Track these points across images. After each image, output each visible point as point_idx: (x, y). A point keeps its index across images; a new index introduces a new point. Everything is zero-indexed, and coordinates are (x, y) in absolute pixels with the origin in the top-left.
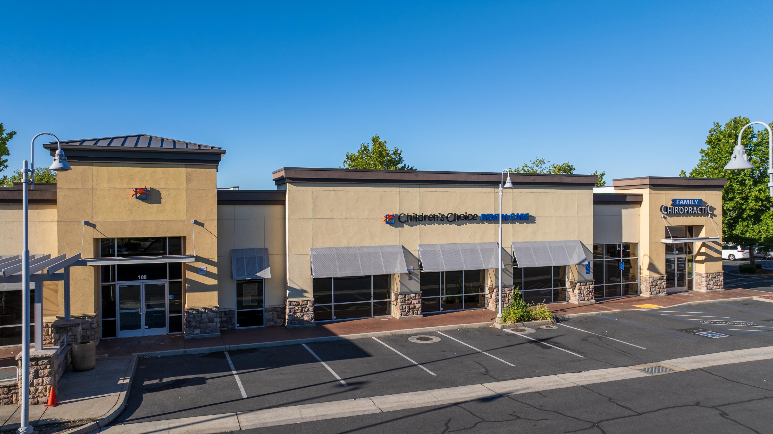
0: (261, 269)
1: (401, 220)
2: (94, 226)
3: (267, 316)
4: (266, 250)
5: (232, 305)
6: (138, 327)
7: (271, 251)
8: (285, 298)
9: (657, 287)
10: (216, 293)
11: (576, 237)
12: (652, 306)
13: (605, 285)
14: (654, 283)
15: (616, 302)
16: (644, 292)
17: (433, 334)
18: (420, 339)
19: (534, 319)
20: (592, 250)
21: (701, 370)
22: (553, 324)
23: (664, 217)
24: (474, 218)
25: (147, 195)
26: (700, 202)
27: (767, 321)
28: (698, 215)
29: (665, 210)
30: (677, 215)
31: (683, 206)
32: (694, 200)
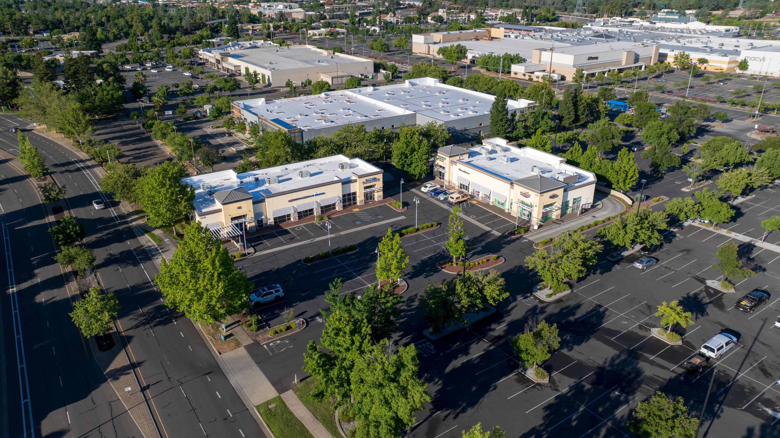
1: (292, 201)
2: (230, 215)
3: (264, 225)
4: (263, 212)
5: (257, 224)
8: (268, 221)
10: (253, 223)
11: (337, 195)
12: (357, 210)
13: (347, 203)
14: (361, 202)
15: (349, 208)
16: (358, 204)
17: (301, 226)
18: (298, 228)
19: (324, 219)
20: (342, 197)
21: (345, 234)
22: (328, 220)
23: (363, 185)
24: (310, 196)
25: (239, 208)
26: (375, 178)
27: (375, 215)
28: (374, 182)
29: (364, 183)
30: (367, 183)
31: (369, 181)
32: (373, 178)
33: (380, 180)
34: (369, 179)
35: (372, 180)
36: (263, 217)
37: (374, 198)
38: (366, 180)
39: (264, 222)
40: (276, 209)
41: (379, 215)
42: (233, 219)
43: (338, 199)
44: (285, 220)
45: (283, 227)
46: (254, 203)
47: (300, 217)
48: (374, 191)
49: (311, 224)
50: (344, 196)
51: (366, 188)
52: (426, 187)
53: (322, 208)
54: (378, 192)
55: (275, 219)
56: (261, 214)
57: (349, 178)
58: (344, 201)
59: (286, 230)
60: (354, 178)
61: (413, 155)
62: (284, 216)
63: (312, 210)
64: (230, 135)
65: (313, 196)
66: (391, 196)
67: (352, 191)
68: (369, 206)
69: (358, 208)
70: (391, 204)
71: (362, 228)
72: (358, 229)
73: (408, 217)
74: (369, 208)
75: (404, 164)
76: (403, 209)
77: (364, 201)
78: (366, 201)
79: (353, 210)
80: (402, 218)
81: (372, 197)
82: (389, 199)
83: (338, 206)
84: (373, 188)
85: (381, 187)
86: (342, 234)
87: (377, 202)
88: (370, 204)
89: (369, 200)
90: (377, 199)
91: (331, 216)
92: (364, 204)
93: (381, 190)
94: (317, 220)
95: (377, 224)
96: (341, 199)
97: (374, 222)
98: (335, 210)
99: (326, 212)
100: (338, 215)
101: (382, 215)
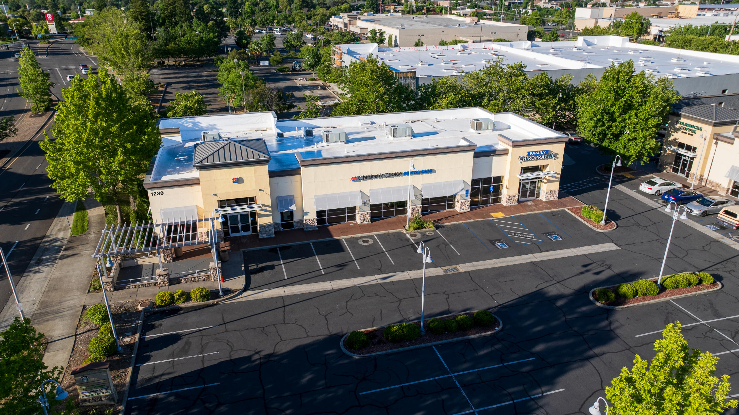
0: (291, 205)
1: (360, 179)
2: (217, 195)
3: (295, 224)
4: (293, 195)
5: (279, 220)
6: (239, 232)
7: (295, 196)
8: (303, 216)
9: (511, 200)
10: (271, 217)
11: (461, 178)
12: (500, 215)
13: (480, 199)
14: (510, 198)
15: (484, 209)
16: (504, 202)
17: (372, 237)
18: (364, 241)
19: (425, 228)
20: (470, 184)
21: (469, 272)
22: (434, 231)
23: (521, 162)
24: (400, 174)
25: (238, 181)
26: (547, 152)
27: (544, 234)
28: (545, 159)
29: (522, 158)
30: (529, 160)
31: (535, 155)
32: (543, 151)
33: (558, 156)
34: (535, 152)
35: (541, 155)
36: (293, 207)
37: (538, 194)
38: (529, 153)
39: (296, 218)
40: (324, 193)
41: (552, 233)
42: (222, 203)
43: (462, 186)
44: (342, 220)
45: (333, 233)
46: (272, 174)
47: (375, 217)
48: (540, 179)
49: (394, 234)
50: (475, 182)
51: (525, 170)
52: (653, 184)
53: (424, 201)
54: (549, 181)
55: (320, 214)
56: (290, 200)
57: (491, 146)
58: (474, 193)
59: (338, 242)
60: (501, 146)
61: (627, 116)
62: (341, 211)
63: (403, 204)
64: (324, 88)
65: (407, 173)
66: (574, 194)
67: (494, 174)
68: (528, 209)
69: (503, 212)
70: (576, 211)
71: (511, 261)
72: (502, 262)
73: (622, 247)
74: (525, 215)
75: (605, 132)
76: (608, 226)
77: (516, 198)
78: (521, 199)
79: (492, 214)
80: (610, 247)
81: (536, 192)
82: (573, 199)
83: (460, 202)
84: (541, 173)
85: (557, 173)
86: (461, 271)
87: (544, 204)
88: (530, 206)
89: (528, 198)
90: (545, 196)
91: (442, 221)
92: (516, 203)
93: (556, 177)
94: (409, 227)
95: (548, 256)
96: (469, 188)
97: (539, 250)
98: (452, 210)
99: (433, 211)
100: (457, 222)
101: (559, 235)
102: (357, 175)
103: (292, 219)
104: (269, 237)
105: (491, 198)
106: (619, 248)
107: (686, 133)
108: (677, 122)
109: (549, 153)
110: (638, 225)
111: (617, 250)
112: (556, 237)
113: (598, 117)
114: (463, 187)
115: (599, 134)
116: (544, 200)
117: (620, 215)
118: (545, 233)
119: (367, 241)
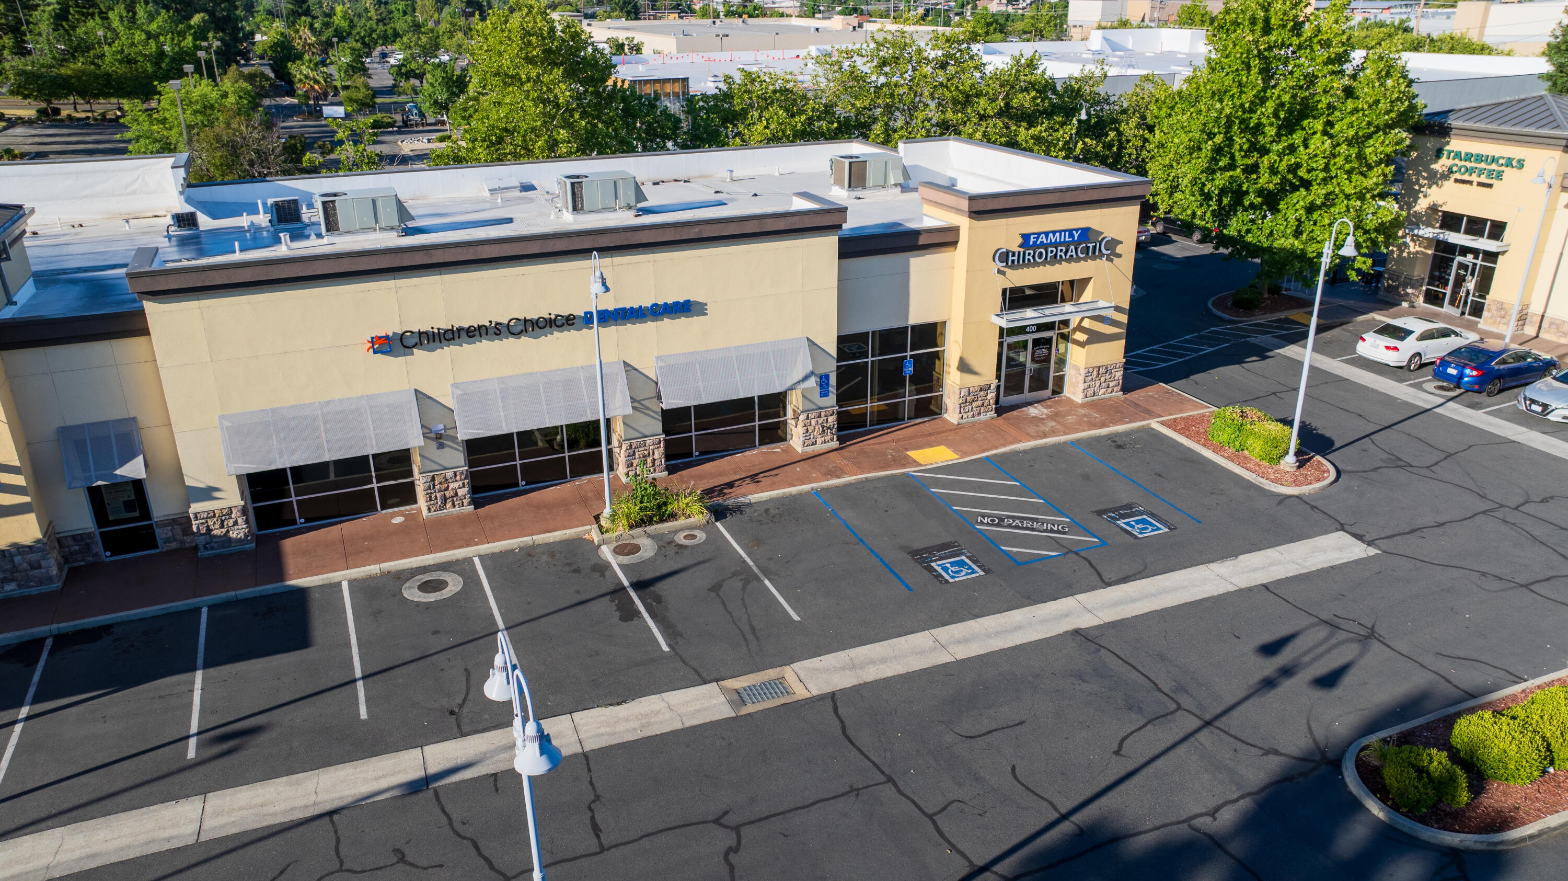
0: (124, 461)
1: (406, 343)
3: (161, 534)
4: (133, 420)
5: (84, 523)
7: (143, 421)
8: (187, 504)
9: (975, 404)
10: (31, 517)
11: (798, 332)
12: (941, 455)
13: (871, 405)
14: (969, 399)
15: (885, 440)
16: (952, 413)
17: (463, 568)
18: (426, 587)
19: (673, 516)
20: (833, 351)
21: (832, 696)
22: (707, 525)
23: (1000, 272)
24: (568, 322)
26: (1086, 233)
27: (1100, 513)
28: (1078, 260)
29: (1005, 257)
30: (1029, 265)
31: (1046, 246)
32: (1071, 231)
33: (1119, 250)
34: (1047, 234)
35: (1067, 245)
36: (133, 469)
37: (1060, 381)
38: (1026, 237)
40: (260, 403)
41: (1127, 510)
43: (804, 360)
44: (359, 505)
47: (494, 487)
48: (1065, 330)
49: (551, 549)
50: (849, 344)
52: (1400, 333)
53: (672, 418)
54: (1095, 338)
55: (256, 485)
56: (115, 439)
57: (898, 224)
58: (849, 384)
60: (933, 214)
61: (1297, 137)
62: (354, 467)
66: (1169, 376)
67: (917, 316)
68: (1032, 429)
69: (949, 445)
70: (1188, 429)
71: (997, 634)
72: (965, 641)
73: (1384, 544)
74: (1025, 452)
75: (1240, 186)
76: (1307, 470)
77: (991, 395)
78: (1006, 400)
79: (913, 454)
80: (1340, 549)
81: (1052, 375)
82: (1168, 392)
83: (802, 417)
84: (1068, 307)
85: (1117, 309)
86: (801, 693)
87: (1082, 411)
88: (1037, 420)
89: (1027, 395)
90: (1082, 386)
91: (735, 491)
92: (992, 414)
93: (1114, 323)
94: (613, 517)
95: (1133, 601)
96: (831, 367)
97: (1095, 578)
98: (777, 448)
99: (710, 453)
100: (794, 490)
101: (1152, 515)
102: (392, 328)
103: (146, 513)
104: (34, 591)
105: (908, 398)
106: (1372, 551)
107: (1470, 183)
108: (1439, 153)
109: (1092, 236)
110: (1398, 463)
111: (1368, 559)
112: (1144, 521)
113: (1219, 139)
114: (810, 368)
115: (1223, 192)
116: (1078, 398)
117: (1328, 434)
118: (1105, 511)
119: (439, 585)
